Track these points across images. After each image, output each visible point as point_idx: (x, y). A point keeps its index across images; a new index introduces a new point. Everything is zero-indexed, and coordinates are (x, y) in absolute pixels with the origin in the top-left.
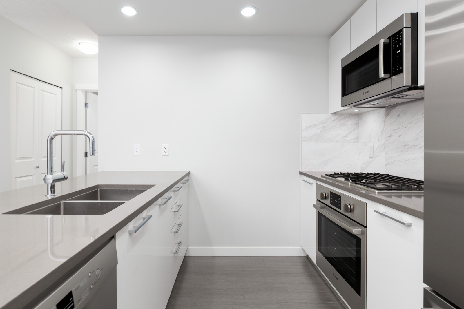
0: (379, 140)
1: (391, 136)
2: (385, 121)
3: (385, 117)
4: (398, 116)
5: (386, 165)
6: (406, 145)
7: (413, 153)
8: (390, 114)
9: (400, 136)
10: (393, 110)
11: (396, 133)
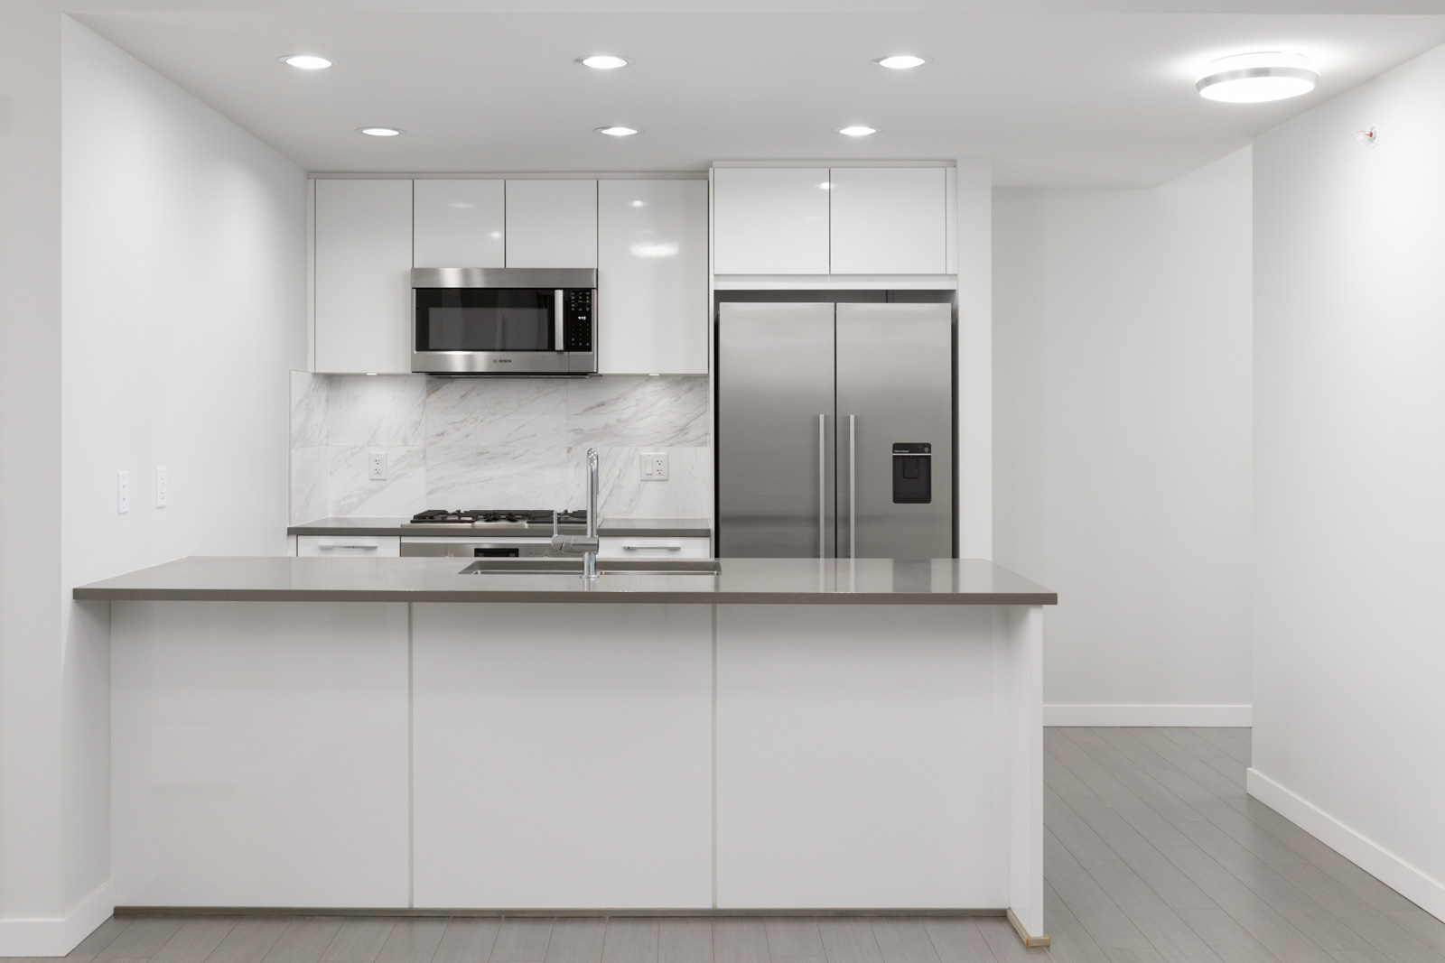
0: (405, 442)
1: (442, 434)
2: (424, 403)
3: (424, 394)
4: (462, 397)
5: (430, 493)
6: (482, 454)
7: (499, 468)
8: (441, 393)
9: (468, 435)
10: (449, 384)
11: (458, 430)
